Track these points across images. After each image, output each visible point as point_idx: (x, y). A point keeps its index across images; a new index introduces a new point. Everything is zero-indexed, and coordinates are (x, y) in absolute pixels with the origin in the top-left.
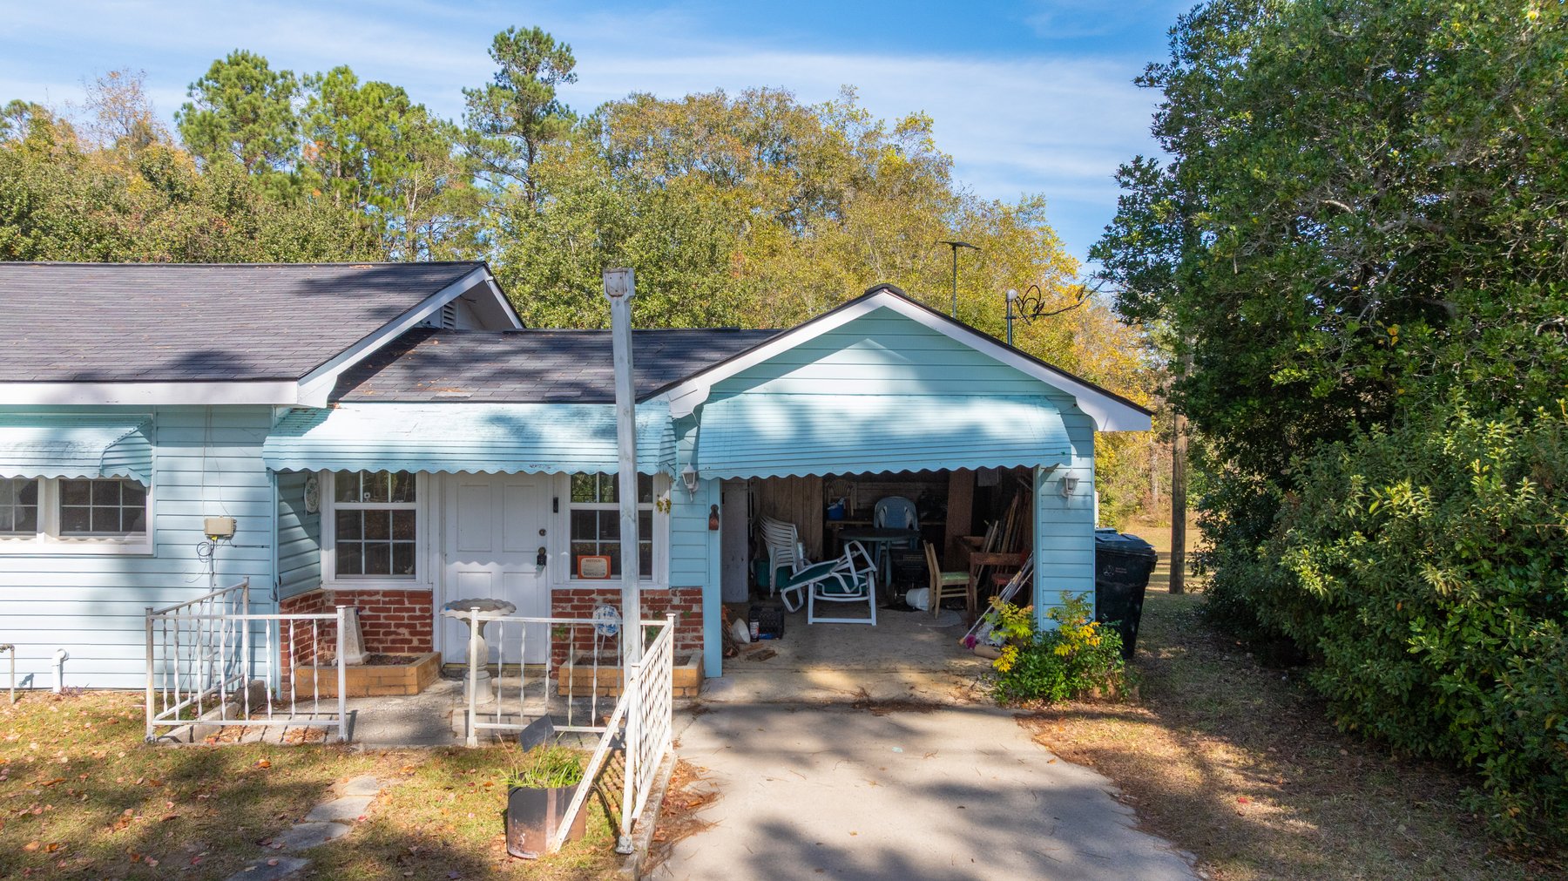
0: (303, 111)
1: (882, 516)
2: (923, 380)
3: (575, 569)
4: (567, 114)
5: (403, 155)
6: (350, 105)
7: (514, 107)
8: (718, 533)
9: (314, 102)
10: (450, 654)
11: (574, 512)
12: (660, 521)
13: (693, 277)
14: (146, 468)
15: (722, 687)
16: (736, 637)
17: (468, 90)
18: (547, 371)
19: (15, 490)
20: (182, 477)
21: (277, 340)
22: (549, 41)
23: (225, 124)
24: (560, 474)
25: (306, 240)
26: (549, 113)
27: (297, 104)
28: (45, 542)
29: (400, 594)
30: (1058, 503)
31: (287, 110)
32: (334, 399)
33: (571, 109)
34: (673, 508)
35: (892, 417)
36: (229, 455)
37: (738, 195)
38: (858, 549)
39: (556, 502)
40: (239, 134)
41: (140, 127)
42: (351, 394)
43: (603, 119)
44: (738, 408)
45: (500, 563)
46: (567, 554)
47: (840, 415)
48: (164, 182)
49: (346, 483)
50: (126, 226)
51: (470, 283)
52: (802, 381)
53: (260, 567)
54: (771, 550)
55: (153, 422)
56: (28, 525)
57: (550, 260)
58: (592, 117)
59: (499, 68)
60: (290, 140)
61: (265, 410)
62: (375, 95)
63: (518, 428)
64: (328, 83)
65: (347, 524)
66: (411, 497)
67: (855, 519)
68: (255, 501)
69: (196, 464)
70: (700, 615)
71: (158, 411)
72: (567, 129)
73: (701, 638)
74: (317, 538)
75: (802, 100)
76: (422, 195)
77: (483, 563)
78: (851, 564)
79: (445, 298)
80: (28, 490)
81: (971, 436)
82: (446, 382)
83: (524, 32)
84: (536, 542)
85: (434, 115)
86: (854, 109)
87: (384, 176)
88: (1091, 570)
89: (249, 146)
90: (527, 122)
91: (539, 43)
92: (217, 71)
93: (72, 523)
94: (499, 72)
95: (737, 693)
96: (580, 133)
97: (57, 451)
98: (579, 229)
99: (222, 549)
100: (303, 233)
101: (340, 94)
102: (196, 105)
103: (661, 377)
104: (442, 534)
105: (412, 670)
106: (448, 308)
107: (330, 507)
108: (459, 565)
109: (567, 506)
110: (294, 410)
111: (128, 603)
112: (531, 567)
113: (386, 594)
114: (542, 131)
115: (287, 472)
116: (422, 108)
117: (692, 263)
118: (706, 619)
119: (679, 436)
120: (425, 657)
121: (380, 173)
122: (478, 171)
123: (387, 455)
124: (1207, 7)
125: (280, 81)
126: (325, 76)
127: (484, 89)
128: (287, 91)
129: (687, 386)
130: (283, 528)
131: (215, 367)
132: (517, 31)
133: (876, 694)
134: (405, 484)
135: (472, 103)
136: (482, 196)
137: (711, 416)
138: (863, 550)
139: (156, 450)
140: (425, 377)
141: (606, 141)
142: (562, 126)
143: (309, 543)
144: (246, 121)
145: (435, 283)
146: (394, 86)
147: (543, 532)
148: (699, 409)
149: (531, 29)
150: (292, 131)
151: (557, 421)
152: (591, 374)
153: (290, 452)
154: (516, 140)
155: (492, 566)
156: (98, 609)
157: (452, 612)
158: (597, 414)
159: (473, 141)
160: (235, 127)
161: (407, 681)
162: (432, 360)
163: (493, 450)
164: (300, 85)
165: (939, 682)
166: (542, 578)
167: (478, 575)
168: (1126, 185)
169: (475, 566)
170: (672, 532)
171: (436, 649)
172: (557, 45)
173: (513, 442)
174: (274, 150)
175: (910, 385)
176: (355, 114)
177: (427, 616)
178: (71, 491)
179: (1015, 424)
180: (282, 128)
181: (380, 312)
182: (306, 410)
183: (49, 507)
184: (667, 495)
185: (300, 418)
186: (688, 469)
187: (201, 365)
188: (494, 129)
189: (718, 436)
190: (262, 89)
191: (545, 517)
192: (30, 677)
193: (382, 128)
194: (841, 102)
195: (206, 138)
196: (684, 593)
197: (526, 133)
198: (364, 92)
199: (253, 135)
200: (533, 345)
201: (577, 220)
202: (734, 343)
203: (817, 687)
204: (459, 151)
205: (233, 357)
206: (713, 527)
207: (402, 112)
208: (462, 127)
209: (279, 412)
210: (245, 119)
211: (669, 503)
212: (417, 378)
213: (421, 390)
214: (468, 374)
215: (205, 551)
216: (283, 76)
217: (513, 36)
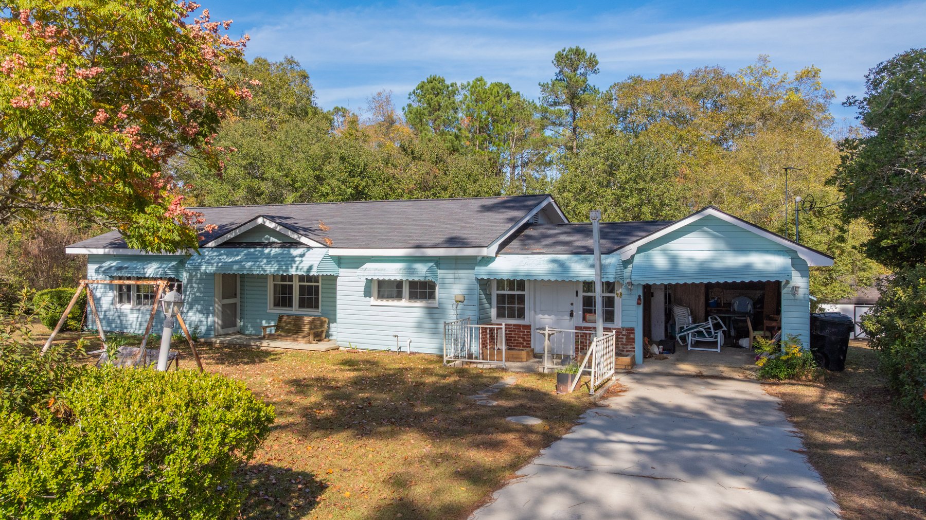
0: (461, 102)
1: (736, 306)
2: (728, 244)
3: (584, 319)
4: (595, 91)
5: (508, 120)
6: (483, 97)
7: (566, 91)
8: (641, 307)
9: (466, 96)
10: (537, 350)
11: (584, 297)
12: (618, 301)
13: (653, 186)
14: (436, 277)
15: (642, 367)
16: (651, 351)
17: (542, 83)
18: (574, 241)
19: (395, 284)
20: (447, 281)
21: (477, 232)
22: (584, 53)
23: (426, 112)
24: (578, 282)
25: (470, 175)
26: (584, 91)
27: (458, 98)
28: (404, 302)
29: (519, 325)
30: (792, 297)
31: (454, 103)
32: (497, 253)
33: (596, 87)
34: (623, 296)
35: (713, 260)
36: (463, 273)
37: (689, 131)
38: (716, 320)
39: (577, 292)
40: (432, 117)
41: (390, 117)
42: (503, 251)
43: (613, 92)
44: (648, 256)
45: (555, 315)
46: (581, 313)
47: (691, 259)
48: (409, 151)
49: (500, 283)
50: (397, 172)
51: (544, 204)
52: (675, 246)
53: (472, 312)
54: (677, 319)
55: (439, 262)
56: (399, 296)
57: (581, 181)
58: (607, 92)
59: (557, 70)
60: (455, 117)
61: (475, 257)
62: (495, 90)
63: (561, 264)
64: (473, 87)
65: (501, 298)
66: (523, 290)
67: (723, 307)
68: (470, 290)
69: (451, 276)
70: (634, 339)
71: (440, 258)
72: (593, 100)
73: (634, 348)
74: (490, 304)
75: (730, 70)
76: (519, 139)
77: (549, 315)
78: (711, 325)
79: (534, 212)
80: (399, 284)
81: (748, 267)
82: (536, 246)
83: (571, 50)
84: (570, 308)
85: (524, 97)
86: (767, 69)
87: (500, 132)
88: (808, 327)
89: (437, 122)
90: (574, 99)
91: (579, 55)
92: (423, 87)
93: (413, 296)
94: (558, 72)
95: (646, 369)
96: (601, 101)
97: (411, 271)
98: (596, 164)
99: (460, 306)
100: (468, 172)
101: (479, 92)
102: (413, 103)
103: (618, 244)
104: (535, 304)
105: (524, 353)
106: (536, 216)
107: (495, 293)
108: (540, 316)
109: (582, 294)
110: (483, 257)
111: (428, 324)
112: (568, 318)
113: (514, 325)
114: (580, 102)
115: (482, 279)
116: (518, 94)
117: (652, 179)
118: (636, 340)
119: (625, 267)
120: (528, 349)
121: (498, 130)
122: (547, 126)
123: (515, 273)
124: (885, 63)
125: (450, 88)
126: (471, 83)
127: (550, 82)
128: (454, 93)
129: (627, 248)
130: (480, 299)
131: (459, 243)
132: (567, 49)
133: (705, 374)
134: (521, 284)
135: (543, 90)
136: (549, 140)
137: (638, 259)
138: (719, 320)
139: (439, 271)
140: (528, 244)
141: (615, 104)
142: (591, 99)
143: (487, 305)
144: (435, 110)
145: (531, 206)
146: (504, 83)
147: (572, 304)
148: (633, 257)
149: (574, 47)
150: (456, 112)
151: (576, 262)
152: (589, 242)
153: (482, 272)
154: (566, 108)
155: (553, 317)
156: (419, 326)
157: (538, 331)
158: (591, 259)
159: (545, 111)
160: (430, 114)
161: (522, 356)
162: (529, 237)
163: (552, 272)
164: (460, 89)
165: (735, 371)
166: (572, 322)
167: (546, 320)
168: (842, 150)
169: (546, 316)
170: (623, 305)
171: (532, 347)
172: (588, 55)
173: (560, 269)
174: (448, 123)
175: (722, 246)
176: (486, 101)
177: (529, 334)
178: (413, 284)
179: (768, 263)
180: (452, 112)
181: (511, 220)
182: (487, 257)
183: (406, 290)
184: (620, 290)
185: (487, 260)
186: (628, 280)
187: (453, 242)
188: (556, 104)
189: (639, 268)
190: (443, 93)
191: (573, 298)
192: (400, 348)
193: (499, 107)
194: (759, 65)
195: (418, 120)
196: (627, 330)
197: (572, 103)
198: (490, 89)
199: (438, 117)
200: (569, 230)
201: (596, 159)
202: (652, 228)
203: (681, 370)
204: (537, 116)
205: (464, 239)
206: (639, 304)
207: (509, 97)
208: (538, 104)
209: (479, 258)
210: (435, 109)
211: (621, 294)
212: (525, 245)
213: (527, 249)
214: (544, 243)
215: (455, 307)
216: (452, 86)
217: (565, 53)
